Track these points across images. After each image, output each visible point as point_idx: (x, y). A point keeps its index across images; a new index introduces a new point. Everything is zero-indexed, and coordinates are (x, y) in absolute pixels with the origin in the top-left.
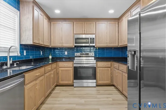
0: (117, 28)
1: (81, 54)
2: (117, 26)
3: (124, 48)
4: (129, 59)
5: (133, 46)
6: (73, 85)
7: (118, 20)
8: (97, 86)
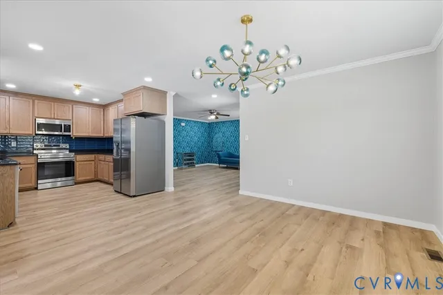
0: (102, 116)
1: (45, 146)
2: (102, 113)
3: (110, 139)
4: (115, 151)
5: (117, 137)
6: (36, 188)
7: (104, 107)
8: (76, 184)
